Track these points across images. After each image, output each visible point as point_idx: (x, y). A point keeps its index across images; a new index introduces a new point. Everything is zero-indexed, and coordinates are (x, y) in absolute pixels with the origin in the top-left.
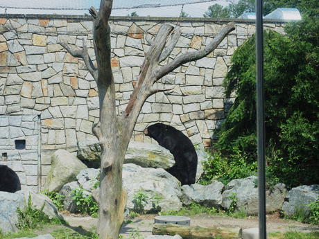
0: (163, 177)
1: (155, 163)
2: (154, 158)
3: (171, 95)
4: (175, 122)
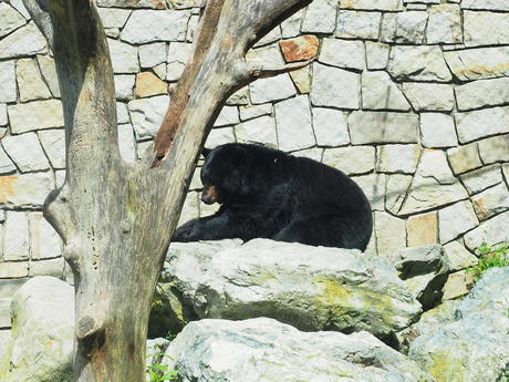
0: (367, 362)
1: (348, 313)
2: (341, 296)
3: (413, 81)
4: (430, 174)
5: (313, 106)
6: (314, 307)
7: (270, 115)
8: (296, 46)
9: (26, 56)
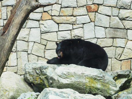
1: (96, 89)
2: (94, 83)
3: (126, 20)
4: (129, 48)
5: (95, 26)
6: (85, 86)
7: (82, 28)
8: (91, 7)
9: (10, 6)
